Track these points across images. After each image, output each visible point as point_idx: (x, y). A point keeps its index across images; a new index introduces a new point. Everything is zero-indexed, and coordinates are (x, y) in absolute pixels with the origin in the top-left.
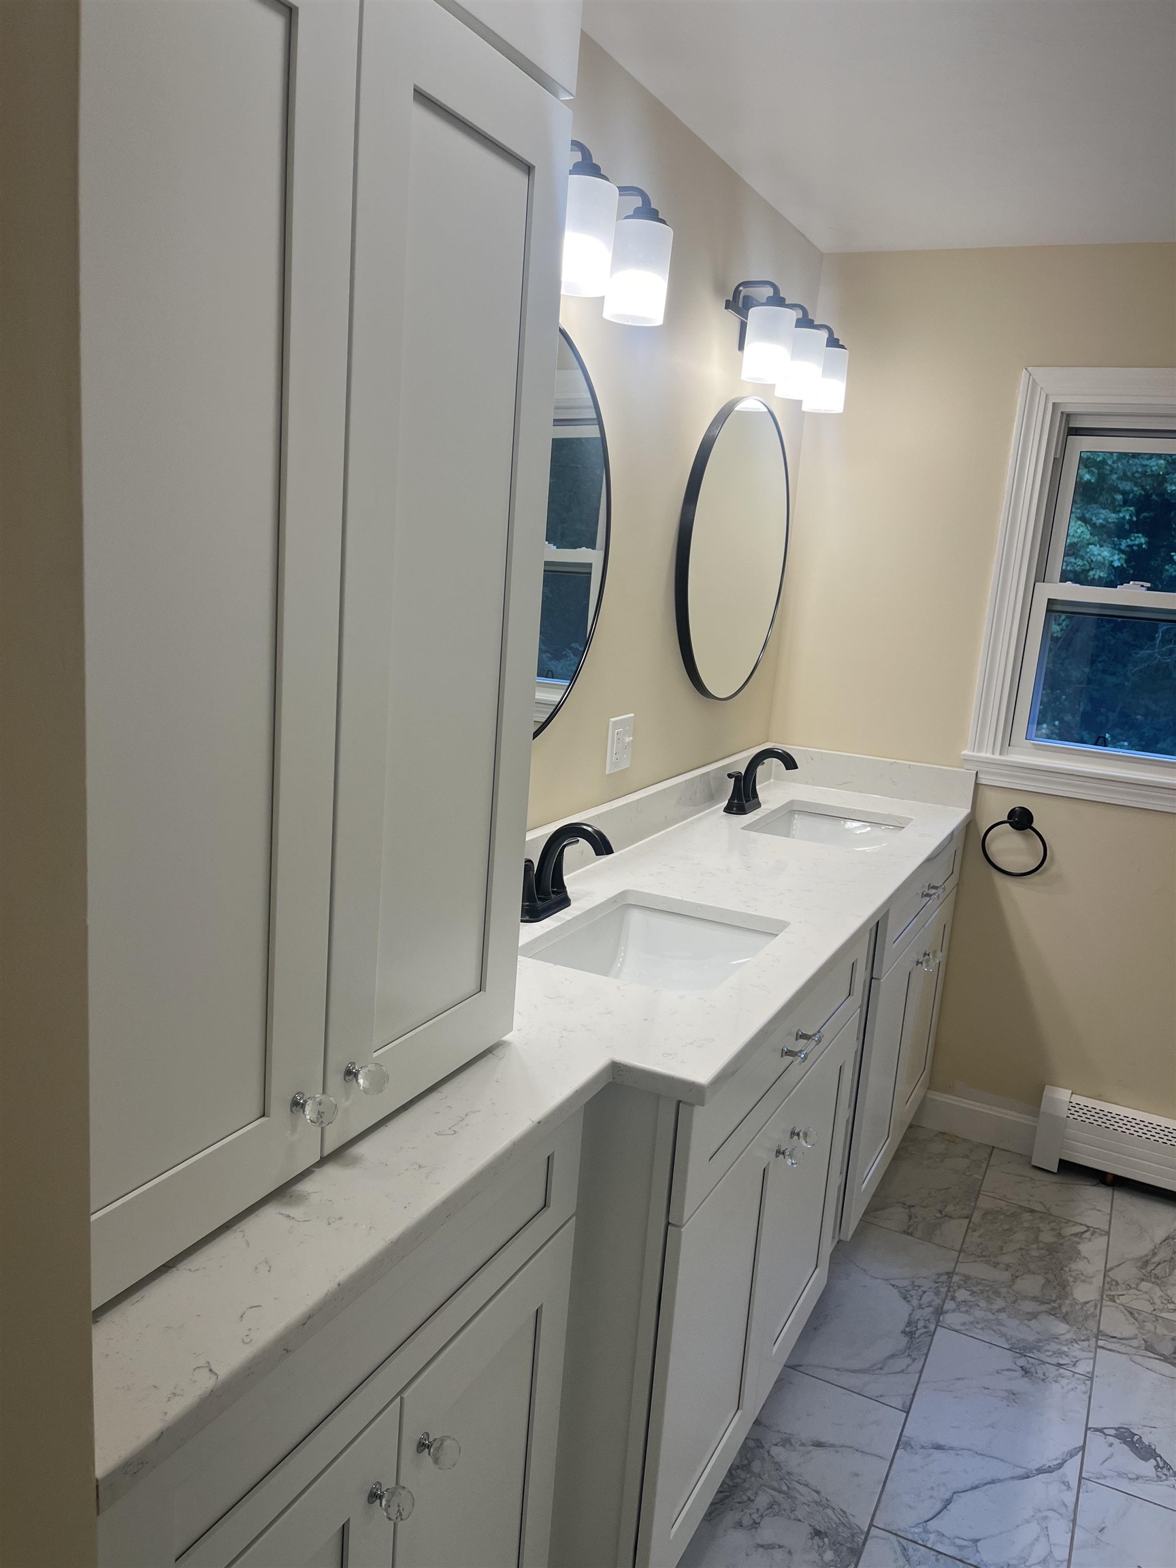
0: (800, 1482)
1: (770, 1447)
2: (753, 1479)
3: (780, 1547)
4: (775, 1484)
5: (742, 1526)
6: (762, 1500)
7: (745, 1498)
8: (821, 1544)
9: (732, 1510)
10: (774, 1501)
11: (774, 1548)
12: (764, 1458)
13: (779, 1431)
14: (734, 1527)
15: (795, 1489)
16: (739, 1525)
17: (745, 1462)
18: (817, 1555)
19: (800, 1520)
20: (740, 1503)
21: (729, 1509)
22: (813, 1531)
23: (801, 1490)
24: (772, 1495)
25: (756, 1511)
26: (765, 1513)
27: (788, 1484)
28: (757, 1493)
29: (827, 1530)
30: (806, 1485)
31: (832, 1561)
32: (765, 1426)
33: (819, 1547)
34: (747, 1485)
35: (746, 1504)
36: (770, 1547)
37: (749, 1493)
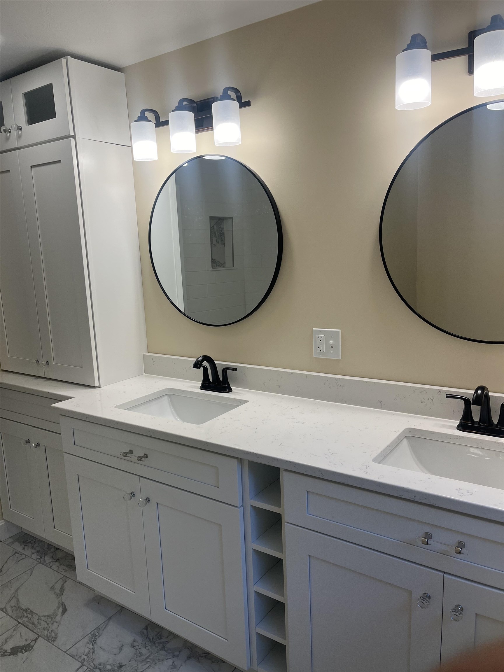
0: (150, 667)
1: (173, 660)
2: (156, 650)
3: (119, 652)
4: (152, 657)
5: (134, 642)
6: (144, 651)
7: (147, 645)
8: (115, 666)
9: (143, 640)
10: (142, 655)
11: (120, 650)
12: (167, 656)
13: (181, 665)
14: (134, 639)
15: (147, 664)
16: (135, 641)
17: (166, 649)
18: (111, 663)
19: (130, 662)
20: (145, 643)
21: (143, 639)
22: (122, 665)
23: (144, 666)
24: (146, 655)
25: (140, 648)
26: (137, 650)
27: (150, 662)
28: (148, 650)
29: (121, 670)
30: (147, 669)
31: (106, 668)
32: (185, 661)
33: (114, 665)
34: (154, 647)
35: (144, 645)
36: (121, 649)
37: (149, 647)
